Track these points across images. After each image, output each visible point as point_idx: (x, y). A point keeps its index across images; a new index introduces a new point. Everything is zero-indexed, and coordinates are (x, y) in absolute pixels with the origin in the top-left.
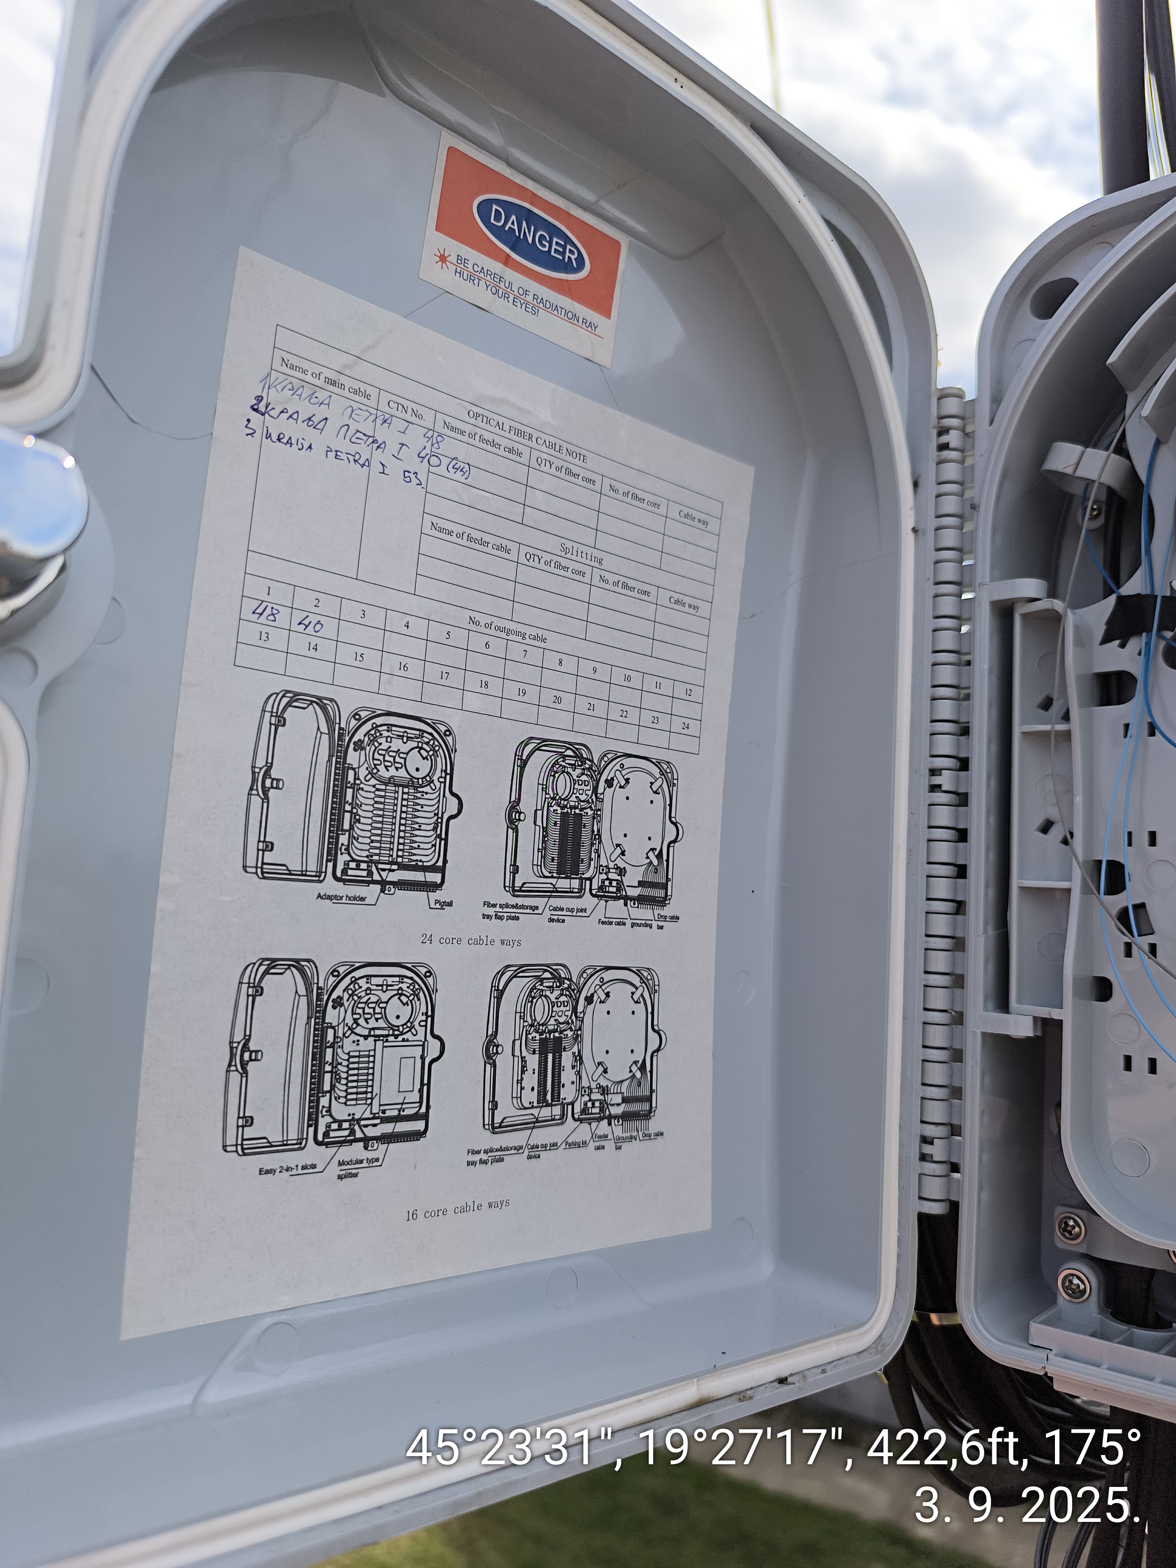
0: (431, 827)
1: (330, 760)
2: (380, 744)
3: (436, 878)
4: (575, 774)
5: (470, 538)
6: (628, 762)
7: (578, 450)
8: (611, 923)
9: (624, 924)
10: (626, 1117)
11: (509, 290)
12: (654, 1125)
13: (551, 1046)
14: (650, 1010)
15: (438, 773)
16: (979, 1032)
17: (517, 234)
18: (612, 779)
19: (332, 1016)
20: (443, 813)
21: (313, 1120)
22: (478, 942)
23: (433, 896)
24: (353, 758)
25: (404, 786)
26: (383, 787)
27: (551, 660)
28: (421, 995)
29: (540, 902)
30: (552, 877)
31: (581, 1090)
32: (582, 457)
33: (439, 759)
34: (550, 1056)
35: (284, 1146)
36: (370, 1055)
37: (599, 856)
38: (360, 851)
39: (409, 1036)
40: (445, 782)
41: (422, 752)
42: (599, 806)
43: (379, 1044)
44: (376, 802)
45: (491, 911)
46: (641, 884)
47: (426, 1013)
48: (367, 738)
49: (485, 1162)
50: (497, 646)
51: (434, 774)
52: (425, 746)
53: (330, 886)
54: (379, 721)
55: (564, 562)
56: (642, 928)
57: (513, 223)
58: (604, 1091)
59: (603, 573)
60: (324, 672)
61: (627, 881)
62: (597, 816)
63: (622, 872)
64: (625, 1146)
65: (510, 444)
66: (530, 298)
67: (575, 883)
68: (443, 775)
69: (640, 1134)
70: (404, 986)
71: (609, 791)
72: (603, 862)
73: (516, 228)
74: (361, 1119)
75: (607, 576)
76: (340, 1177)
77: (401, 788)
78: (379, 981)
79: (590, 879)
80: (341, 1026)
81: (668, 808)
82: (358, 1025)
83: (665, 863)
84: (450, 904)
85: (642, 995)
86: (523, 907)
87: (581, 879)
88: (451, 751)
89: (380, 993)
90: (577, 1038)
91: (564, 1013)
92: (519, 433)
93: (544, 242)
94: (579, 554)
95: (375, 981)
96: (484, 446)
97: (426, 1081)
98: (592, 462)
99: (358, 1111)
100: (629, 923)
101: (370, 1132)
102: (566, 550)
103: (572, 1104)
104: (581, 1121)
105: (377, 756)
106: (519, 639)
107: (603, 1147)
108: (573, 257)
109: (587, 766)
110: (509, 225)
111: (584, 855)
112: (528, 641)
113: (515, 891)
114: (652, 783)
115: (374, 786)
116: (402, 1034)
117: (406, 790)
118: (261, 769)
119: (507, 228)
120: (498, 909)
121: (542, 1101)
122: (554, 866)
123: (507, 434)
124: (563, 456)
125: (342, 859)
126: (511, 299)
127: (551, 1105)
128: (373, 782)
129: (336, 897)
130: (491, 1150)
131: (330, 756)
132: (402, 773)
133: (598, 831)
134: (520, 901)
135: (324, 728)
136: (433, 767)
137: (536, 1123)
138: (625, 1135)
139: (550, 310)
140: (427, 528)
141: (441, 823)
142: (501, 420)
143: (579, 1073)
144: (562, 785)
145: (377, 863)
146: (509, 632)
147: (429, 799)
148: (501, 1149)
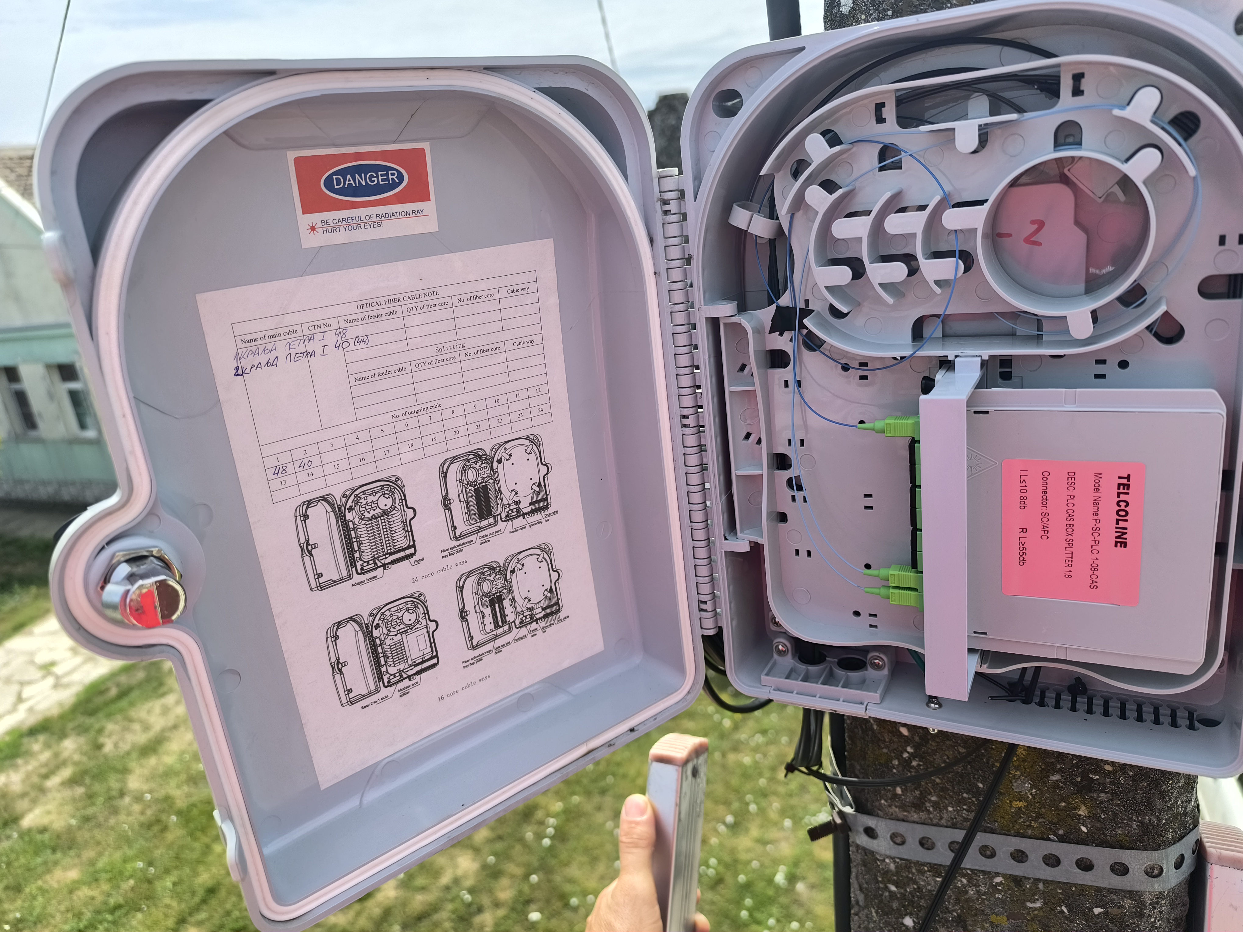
0: (402, 528)
1: (337, 523)
2: (361, 503)
3: (412, 551)
4: (477, 466)
5: (379, 375)
6: (508, 446)
7: (431, 290)
8: (517, 530)
9: (525, 527)
10: (545, 616)
11: (360, 221)
12: (562, 615)
13: (496, 600)
14: (549, 562)
15: (398, 502)
16: (723, 551)
17: (354, 185)
18: (501, 458)
19: (376, 633)
20: (406, 520)
21: (380, 678)
22: (444, 570)
23: (412, 560)
24: (349, 516)
25: (380, 517)
26: (370, 522)
27: (447, 414)
28: (419, 606)
29: (473, 538)
30: (477, 523)
31: (517, 614)
32: (435, 293)
33: (396, 495)
34: (497, 606)
35: (370, 694)
36: (401, 642)
37: (502, 501)
38: (367, 556)
39: (418, 626)
40: (403, 505)
41: (385, 496)
42: (496, 475)
43: (404, 635)
44: (368, 531)
45: (446, 553)
46: (531, 504)
47: (424, 613)
48: (353, 504)
49: (473, 664)
50: (413, 422)
51: (395, 503)
52: (386, 492)
53: (357, 578)
54: (357, 492)
55: (440, 358)
56: (536, 525)
57: (349, 180)
58: (530, 609)
59: (466, 351)
60: (320, 483)
61: (521, 506)
62: (496, 481)
63: (518, 503)
64: (548, 630)
65: (387, 311)
66: (374, 219)
67: (491, 520)
68: (401, 501)
69: (556, 621)
70: (409, 606)
71: (500, 465)
72: (505, 502)
73: (352, 182)
74: (404, 670)
75: (469, 351)
76: (401, 696)
77: (379, 519)
78: (396, 608)
79: (500, 514)
80: (382, 635)
81: (539, 458)
82: (390, 631)
83: (544, 487)
84: (423, 559)
85: (543, 557)
86: (463, 544)
87: (494, 516)
88: (401, 488)
89: (398, 614)
90: (510, 591)
91: (500, 583)
92: (391, 301)
93: (373, 179)
94: (449, 348)
95: (393, 610)
96: (373, 320)
97: (432, 641)
98: (443, 292)
99: (401, 667)
100: (528, 526)
101: (410, 673)
102: (439, 351)
103: (514, 622)
104: (521, 627)
105: (361, 509)
106: (425, 412)
107: (536, 635)
108: (394, 177)
109: (484, 459)
110: (347, 182)
111: (493, 503)
112: (430, 411)
113: (456, 538)
114: (526, 450)
115: (365, 524)
116: (414, 626)
117: (382, 518)
118: (304, 543)
119: (346, 186)
120: (450, 550)
121: (497, 626)
122: (477, 517)
123: (384, 306)
124: (423, 299)
125: (359, 565)
126: (363, 227)
127: (502, 627)
128: (364, 522)
129: (361, 582)
130: (475, 658)
131: (337, 521)
132: (378, 511)
133: (499, 488)
134: (461, 542)
135: (329, 509)
136: (394, 501)
137: (496, 637)
138: (547, 625)
139: (389, 218)
140: (353, 382)
141: (407, 524)
142: (378, 300)
143: (515, 607)
144: (471, 475)
145: (377, 558)
146: (417, 412)
147: (396, 517)
148: (480, 655)
